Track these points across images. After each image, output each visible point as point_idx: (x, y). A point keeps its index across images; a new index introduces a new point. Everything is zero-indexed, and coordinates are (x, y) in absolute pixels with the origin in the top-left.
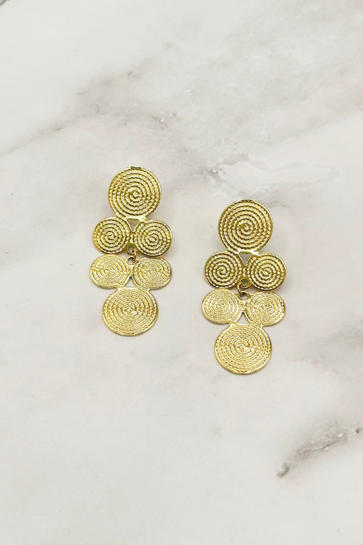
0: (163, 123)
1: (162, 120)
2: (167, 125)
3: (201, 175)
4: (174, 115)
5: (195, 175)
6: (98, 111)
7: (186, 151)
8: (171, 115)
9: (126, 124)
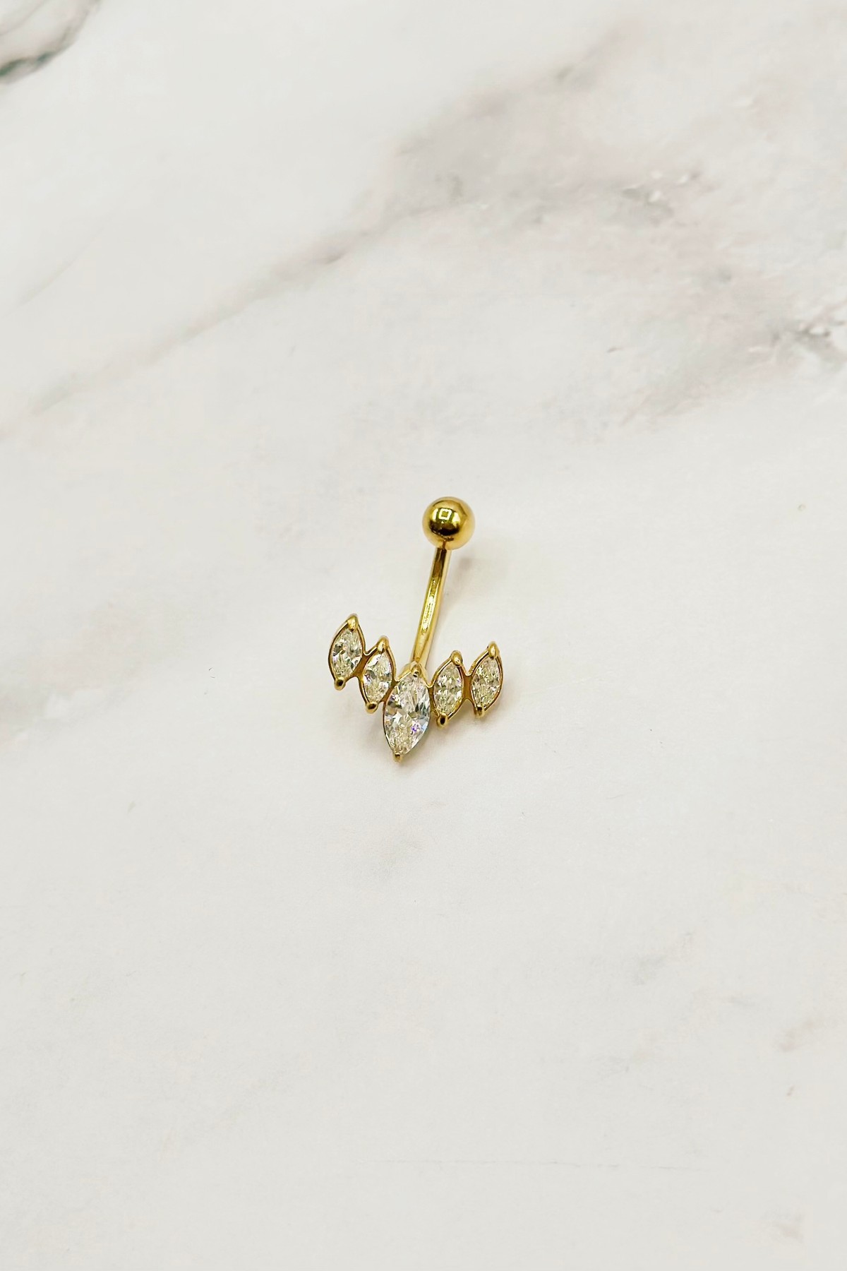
0: (656, 204)
1: (656, 196)
2: (669, 212)
3: (773, 345)
6: (457, 190)
8: (684, 179)
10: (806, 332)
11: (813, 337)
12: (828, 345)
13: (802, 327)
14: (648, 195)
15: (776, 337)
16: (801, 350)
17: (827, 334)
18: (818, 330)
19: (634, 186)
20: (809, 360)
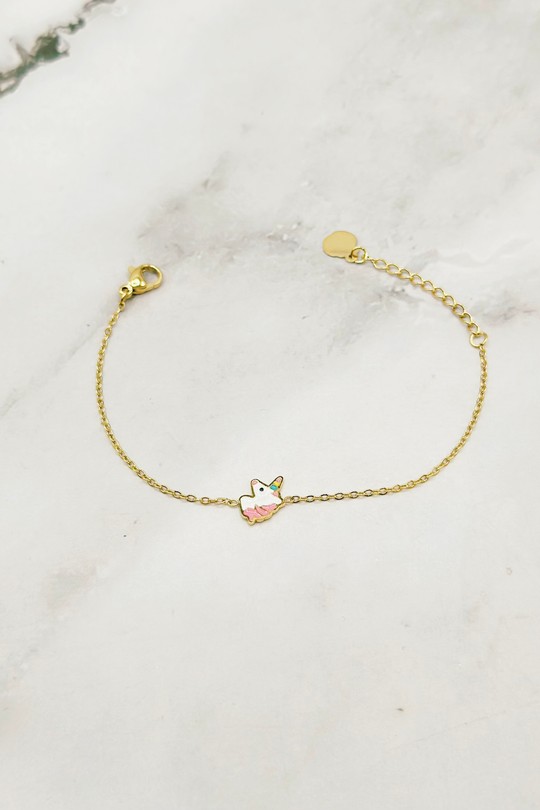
10: (393, 291)
11: (397, 293)
12: (407, 295)
13: (390, 289)
14: (281, 238)
15: (381, 297)
16: (394, 300)
17: (403, 290)
18: (398, 289)
19: (271, 234)
20: (402, 304)
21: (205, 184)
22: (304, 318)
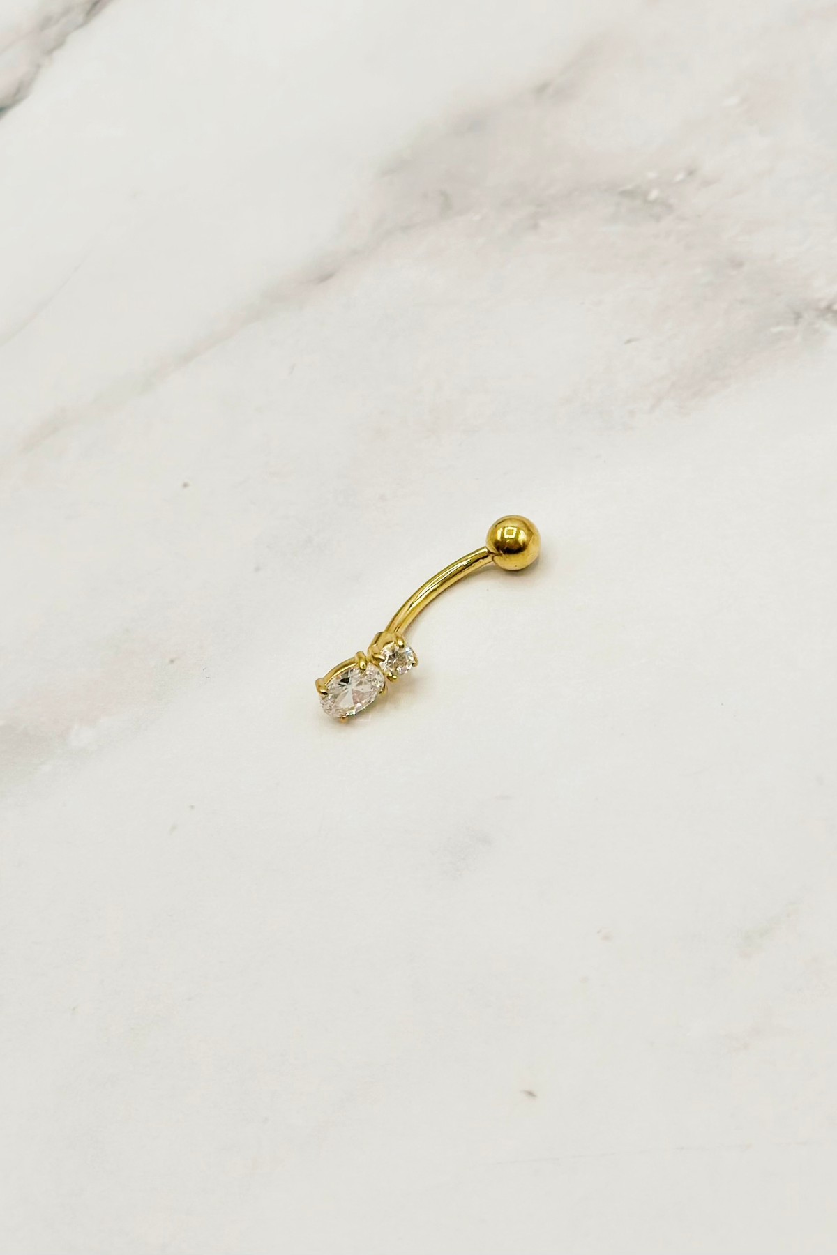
0: (654, 202)
1: (654, 194)
2: (669, 208)
3: (796, 323)
4: (691, 173)
5: (776, 330)
6: (447, 205)
7: (737, 264)
8: (680, 177)
9: (535, 227)
10: (829, 309)
13: (823, 304)
14: (645, 194)
16: (826, 326)
19: (629, 187)
21: (541, 89)
22: (629, 341)
